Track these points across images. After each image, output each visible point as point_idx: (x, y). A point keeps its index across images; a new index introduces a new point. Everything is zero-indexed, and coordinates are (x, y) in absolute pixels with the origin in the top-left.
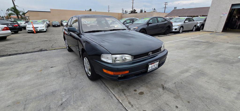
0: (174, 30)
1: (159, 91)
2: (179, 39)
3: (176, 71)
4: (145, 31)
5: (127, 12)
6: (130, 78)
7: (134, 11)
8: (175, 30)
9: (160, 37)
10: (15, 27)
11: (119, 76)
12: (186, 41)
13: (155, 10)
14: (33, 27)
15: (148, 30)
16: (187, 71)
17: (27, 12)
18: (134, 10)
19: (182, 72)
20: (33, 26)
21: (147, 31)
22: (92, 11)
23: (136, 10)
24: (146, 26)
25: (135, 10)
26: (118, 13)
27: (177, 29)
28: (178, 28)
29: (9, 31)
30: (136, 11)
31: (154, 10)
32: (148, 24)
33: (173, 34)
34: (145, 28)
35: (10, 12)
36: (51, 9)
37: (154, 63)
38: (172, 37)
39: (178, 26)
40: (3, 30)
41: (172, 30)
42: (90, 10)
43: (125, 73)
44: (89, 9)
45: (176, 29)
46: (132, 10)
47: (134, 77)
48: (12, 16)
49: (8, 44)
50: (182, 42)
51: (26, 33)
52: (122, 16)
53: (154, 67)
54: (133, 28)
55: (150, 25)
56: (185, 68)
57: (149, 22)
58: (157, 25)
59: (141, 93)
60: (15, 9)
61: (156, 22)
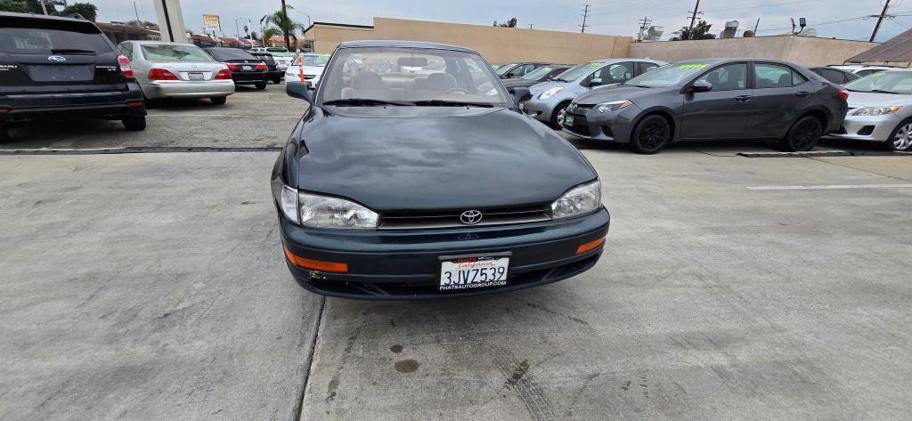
0: (852, 135)
1: (483, 384)
2: (854, 182)
3: (655, 329)
4: (665, 121)
5: (659, 34)
6: (366, 294)
7: (703, 31)
8: (859, 133)
9: (746, 156)
10: (258, 70)
11: (313, 274)
12: (891, 200)
13: (803, 25)
14: (301, 75)
15: (682, 119)
16: (718, 342)
17: (311, 27)
18: (700, 25)
19: (685, 343)
20: (301, 71)
21: (677, 124)
22: (518, 25)
23: (710, 26)
24: (681, 99)
25: (704, 27)
26: (616, 38)
27: (873, 127)
28: (884, 125)
29: (231, 82)
30: (711, 32)
31: (798, 29)
32: (690, 89)
33: (840, 154)
34: (670, 110)
35: (272, 25)
36: (375, 19)
37: (477, 260)
38: (823, 164)
39: (887, 111)
40: (218, 77)
41: (843, 131)
42: (512, 23)
43: (334, 270)
44: (506, 21)
45: (868, 129)
46: (688, 24)
47: (379, 296)
48: (275, 37)
49: (214, 118)
50: (854, 201)
51: (281, 90)
52: (629, 47)
53: (479, 278)
54: (608, 106)
55: (699, 97)
56: (725, 326)
57: (697, 84)
58: (744, 98)
59: (410, 366)
60: (283, 20)
61: (741, 84)
